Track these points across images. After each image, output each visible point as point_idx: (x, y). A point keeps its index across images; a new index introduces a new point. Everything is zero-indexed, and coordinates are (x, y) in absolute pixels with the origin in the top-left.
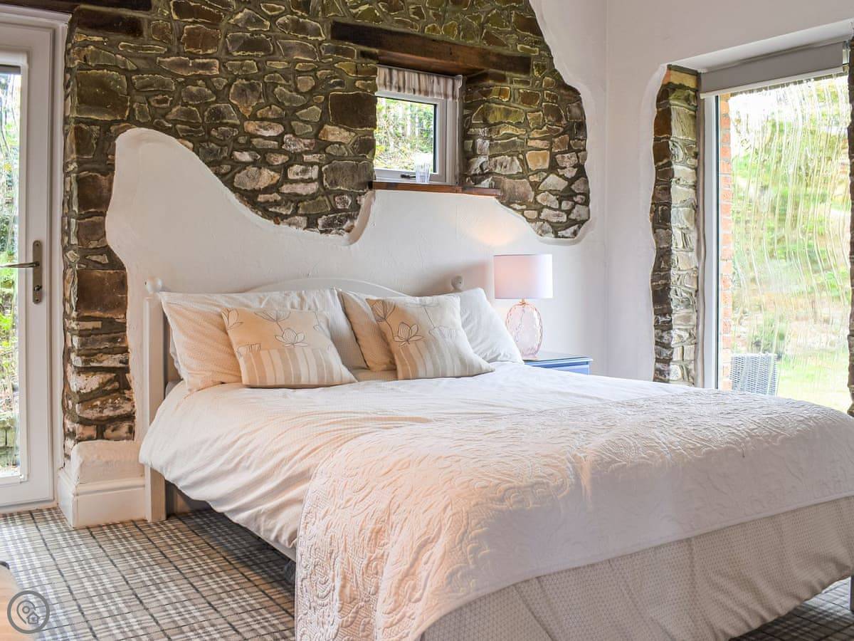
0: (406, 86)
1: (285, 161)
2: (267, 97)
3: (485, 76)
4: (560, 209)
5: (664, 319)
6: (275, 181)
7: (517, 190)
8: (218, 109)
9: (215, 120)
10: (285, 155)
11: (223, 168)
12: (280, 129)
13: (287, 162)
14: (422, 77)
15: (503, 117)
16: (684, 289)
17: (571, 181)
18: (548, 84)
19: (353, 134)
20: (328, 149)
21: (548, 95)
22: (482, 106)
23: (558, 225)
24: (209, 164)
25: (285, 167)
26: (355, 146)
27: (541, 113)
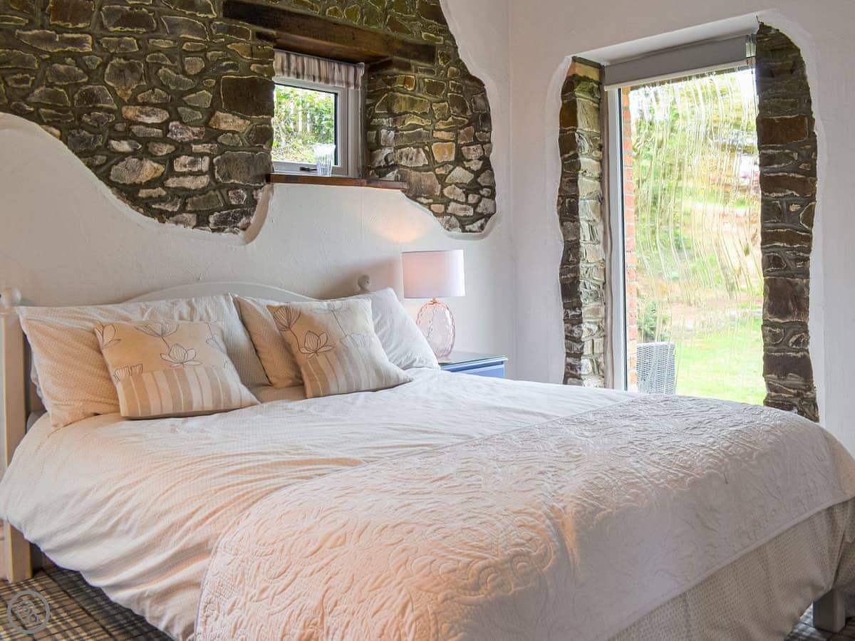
0: (305, 73)
1: (170, 152)
2: (149, 79)
3: (388, 64)
4: (466, 203)
5: (573, 313)
6: (159, 174)
7: (423, 183)
8: (91, 92)
9: (87, 104)
10: (171, 144)
11: (96, 159)
12: (164, 115)
13: (173, 152)
14: (322, 63)
15: (408, 106)
16: (593, 281)
17: (477, 174)
18: (453, 74)
19: (248, 122)
20: (220, 138)
21: (454, 86)
22: (386, 95)
23: (464, 219)
24: (80, 155)
25: (171, 159)
26: (251, 135)
27: (446, 103)
